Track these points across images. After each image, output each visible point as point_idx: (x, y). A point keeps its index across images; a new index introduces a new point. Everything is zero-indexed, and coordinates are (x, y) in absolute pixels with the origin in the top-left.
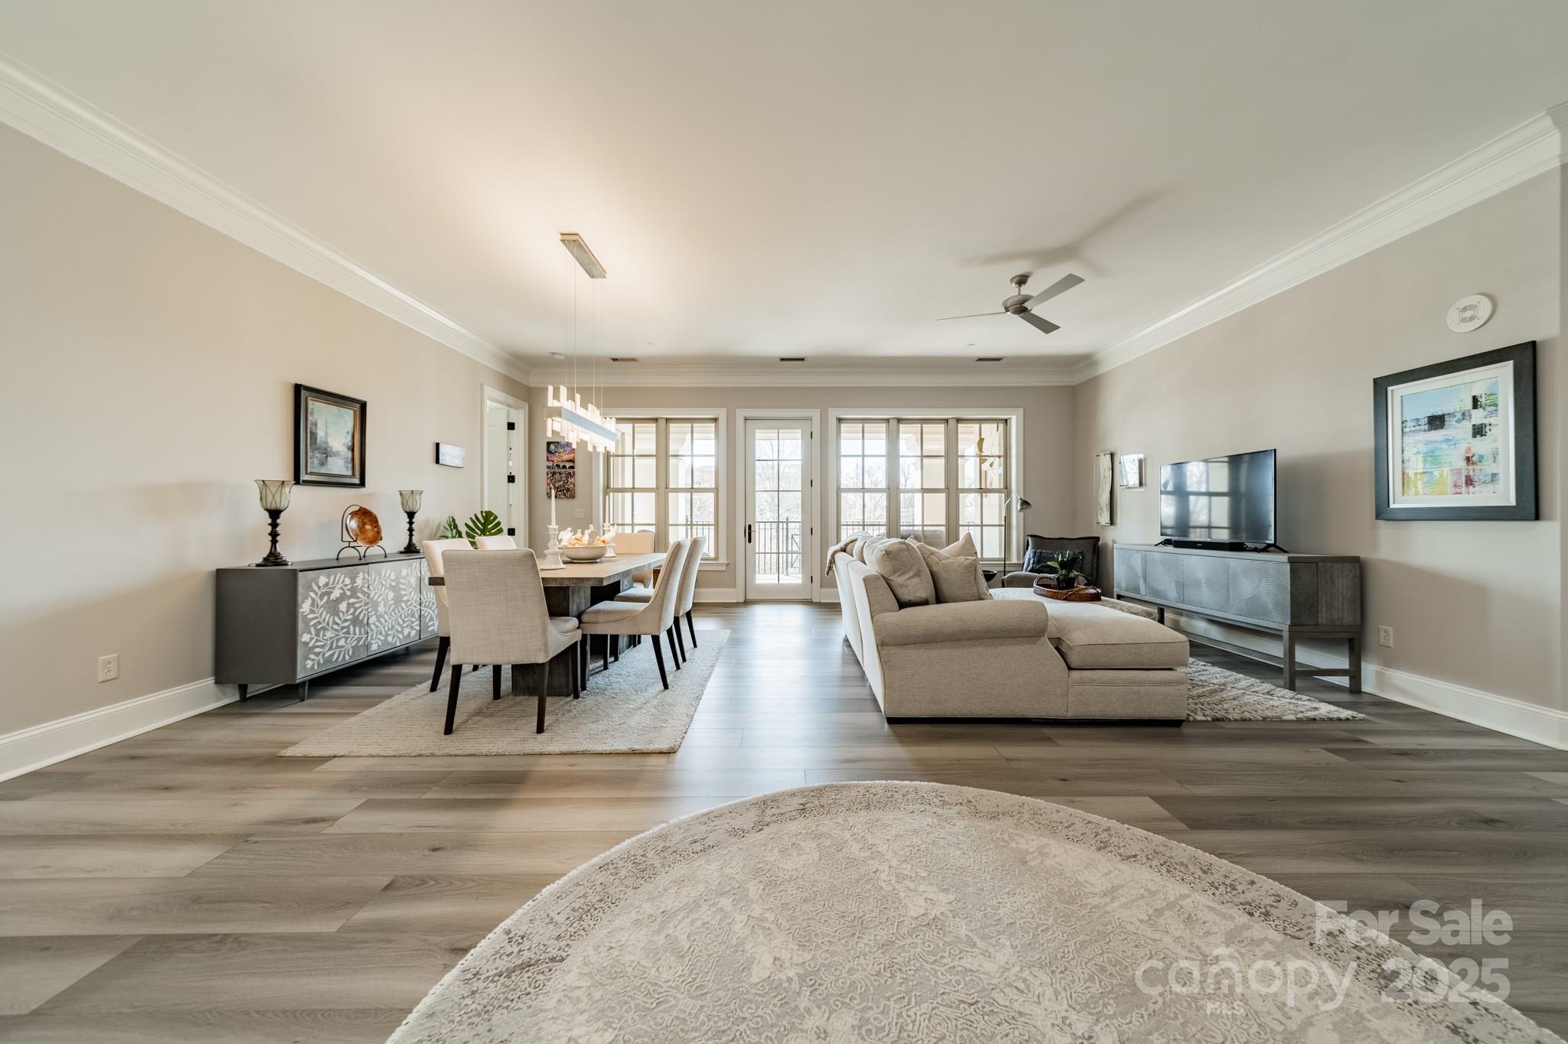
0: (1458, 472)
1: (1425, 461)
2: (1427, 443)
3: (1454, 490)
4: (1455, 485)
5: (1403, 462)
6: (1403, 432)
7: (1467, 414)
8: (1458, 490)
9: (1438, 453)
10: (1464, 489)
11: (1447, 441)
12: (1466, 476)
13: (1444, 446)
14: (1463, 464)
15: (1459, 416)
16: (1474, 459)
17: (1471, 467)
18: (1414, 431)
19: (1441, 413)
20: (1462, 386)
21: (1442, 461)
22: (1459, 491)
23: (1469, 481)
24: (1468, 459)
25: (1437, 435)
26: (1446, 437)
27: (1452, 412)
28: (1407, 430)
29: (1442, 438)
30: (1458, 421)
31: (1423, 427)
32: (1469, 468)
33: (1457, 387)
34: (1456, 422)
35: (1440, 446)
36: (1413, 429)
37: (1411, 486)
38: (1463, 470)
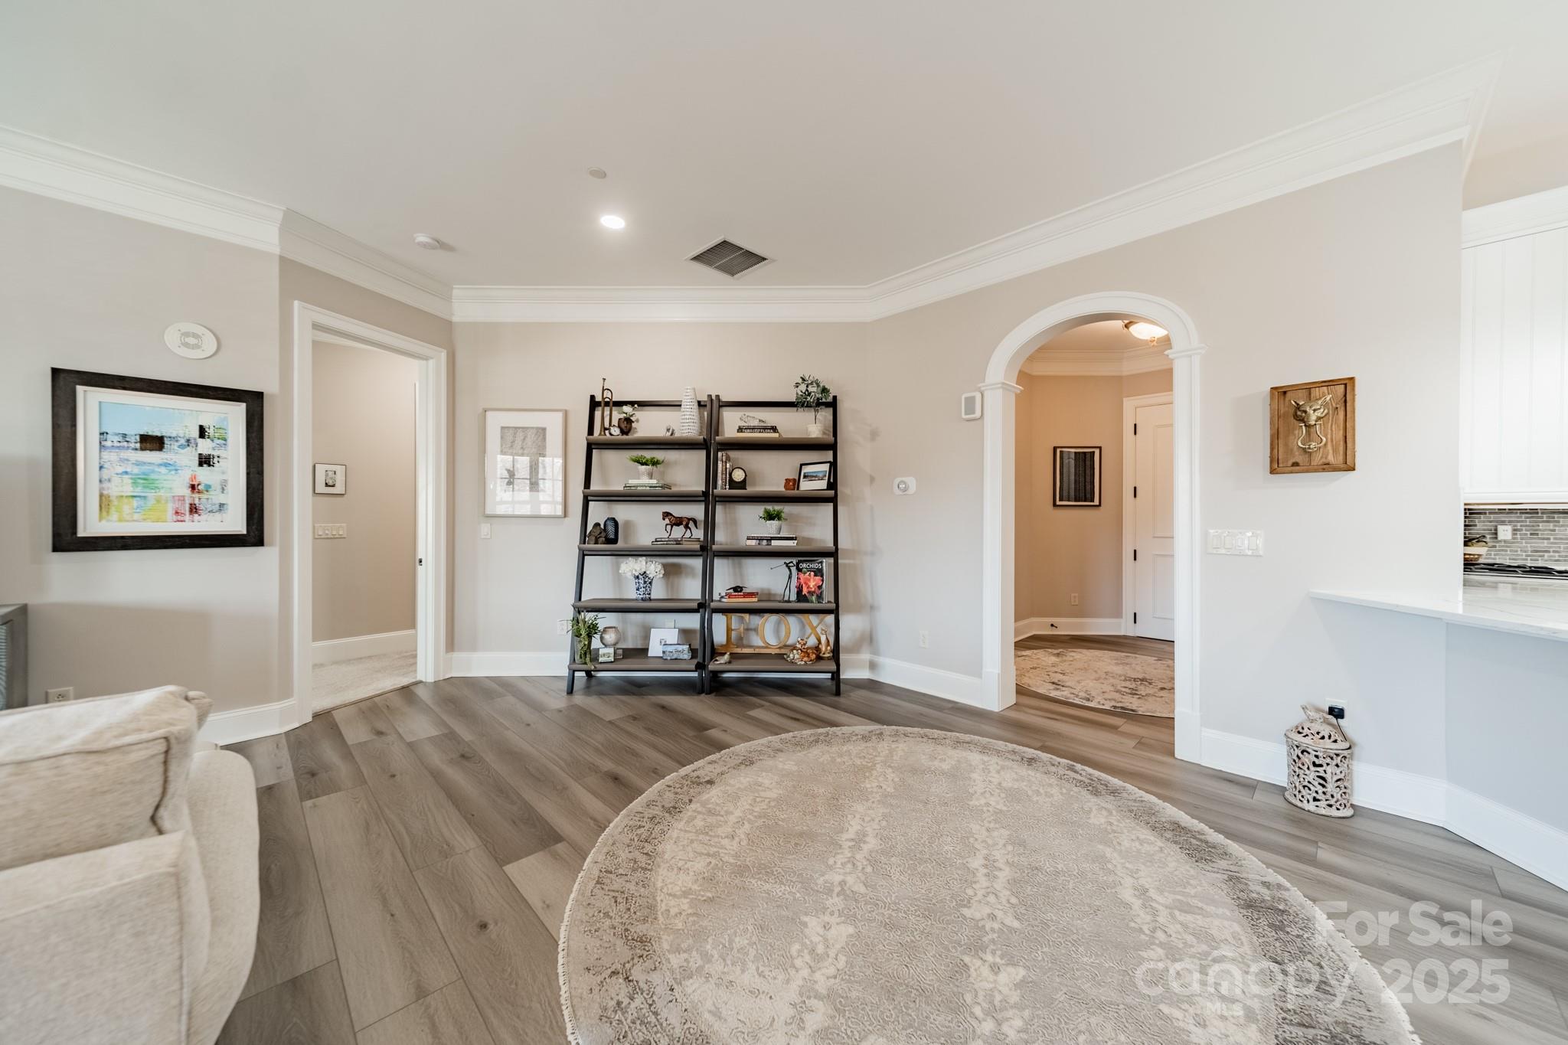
0: (182, 499)
1: (135, 483)
2: (138, 464)
3: (175, 518)
4: (177, 513)
5: (100, 481)
6: (102, 447)
7: (192, 441)
8: (179, 518)
9: (153, 476)
10: (187, 517)
11: (166, 465)
12: (191, 504)
13: (163, 470)
14: (187, 492)
15: (183, 441)
16: (200, 487)
17: (196, 496)
18: (118, 447)
19: (159, 435)
20: (187, 412)
21: (160, 486)
22: (182, 519)
23: (194, 509)
24: (193, 487)
25: (152, 457)
26: (165, 461)
27: (174, 435)
28: (108, 444)
29: (160, 462)
30: (181, 447)
31: (132, 445)
32: (193, 495)
33: (183, 412)
34: (179, 447)
35: (157, 469)
36: (119, 444)
37: (113, 509)
38: (186, 499)
